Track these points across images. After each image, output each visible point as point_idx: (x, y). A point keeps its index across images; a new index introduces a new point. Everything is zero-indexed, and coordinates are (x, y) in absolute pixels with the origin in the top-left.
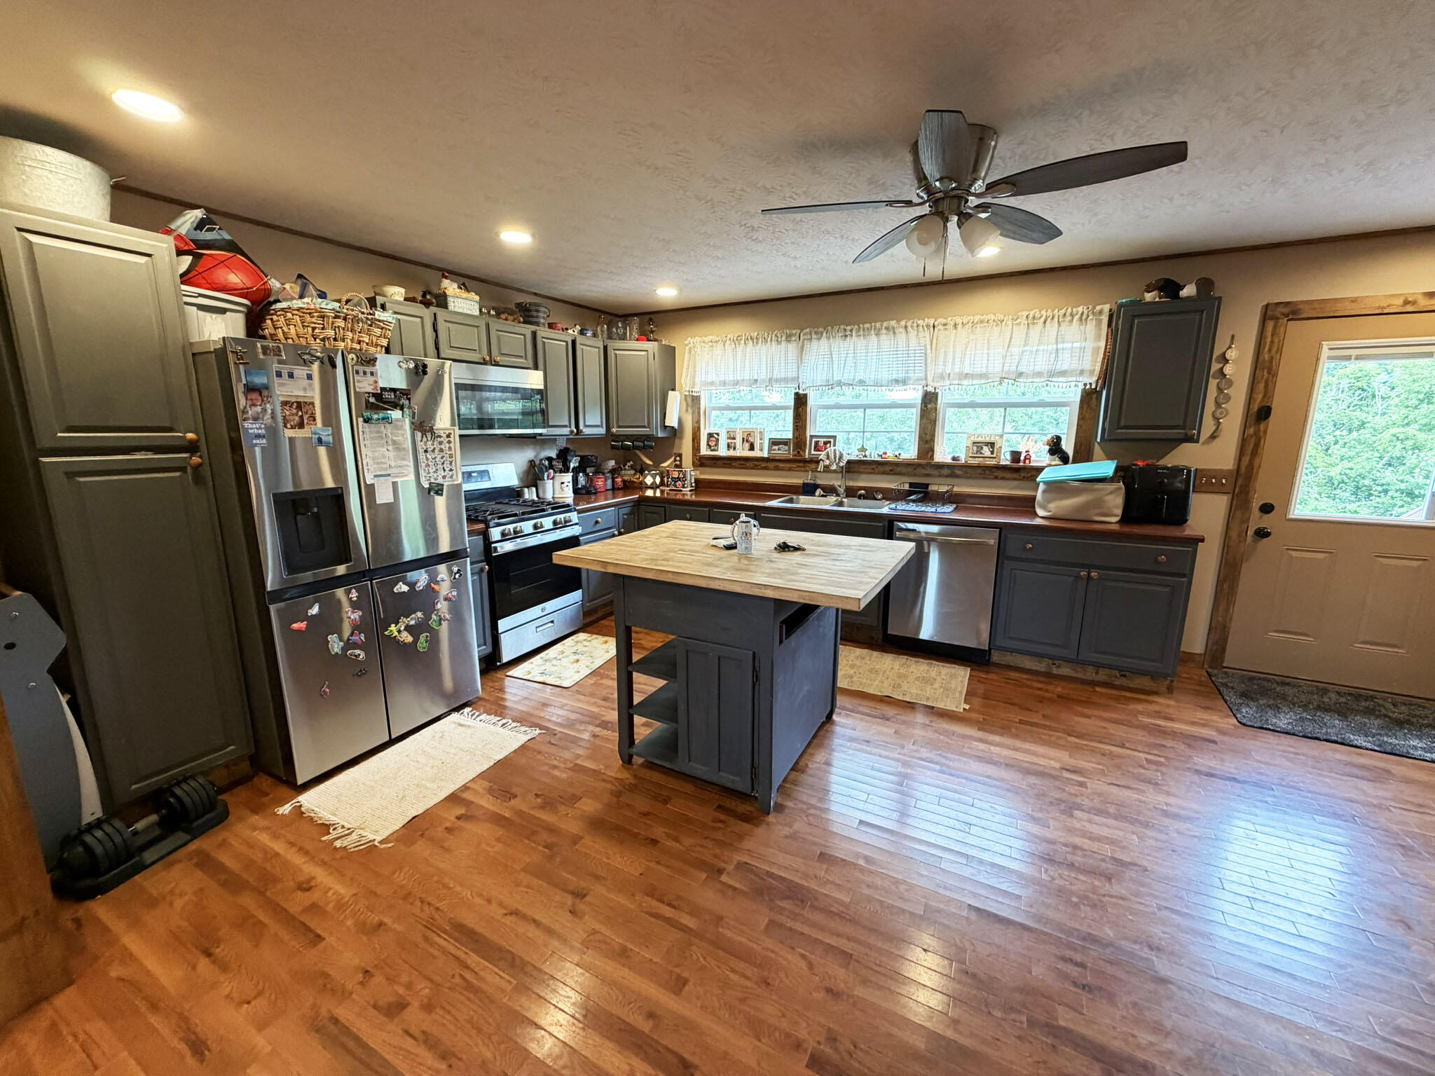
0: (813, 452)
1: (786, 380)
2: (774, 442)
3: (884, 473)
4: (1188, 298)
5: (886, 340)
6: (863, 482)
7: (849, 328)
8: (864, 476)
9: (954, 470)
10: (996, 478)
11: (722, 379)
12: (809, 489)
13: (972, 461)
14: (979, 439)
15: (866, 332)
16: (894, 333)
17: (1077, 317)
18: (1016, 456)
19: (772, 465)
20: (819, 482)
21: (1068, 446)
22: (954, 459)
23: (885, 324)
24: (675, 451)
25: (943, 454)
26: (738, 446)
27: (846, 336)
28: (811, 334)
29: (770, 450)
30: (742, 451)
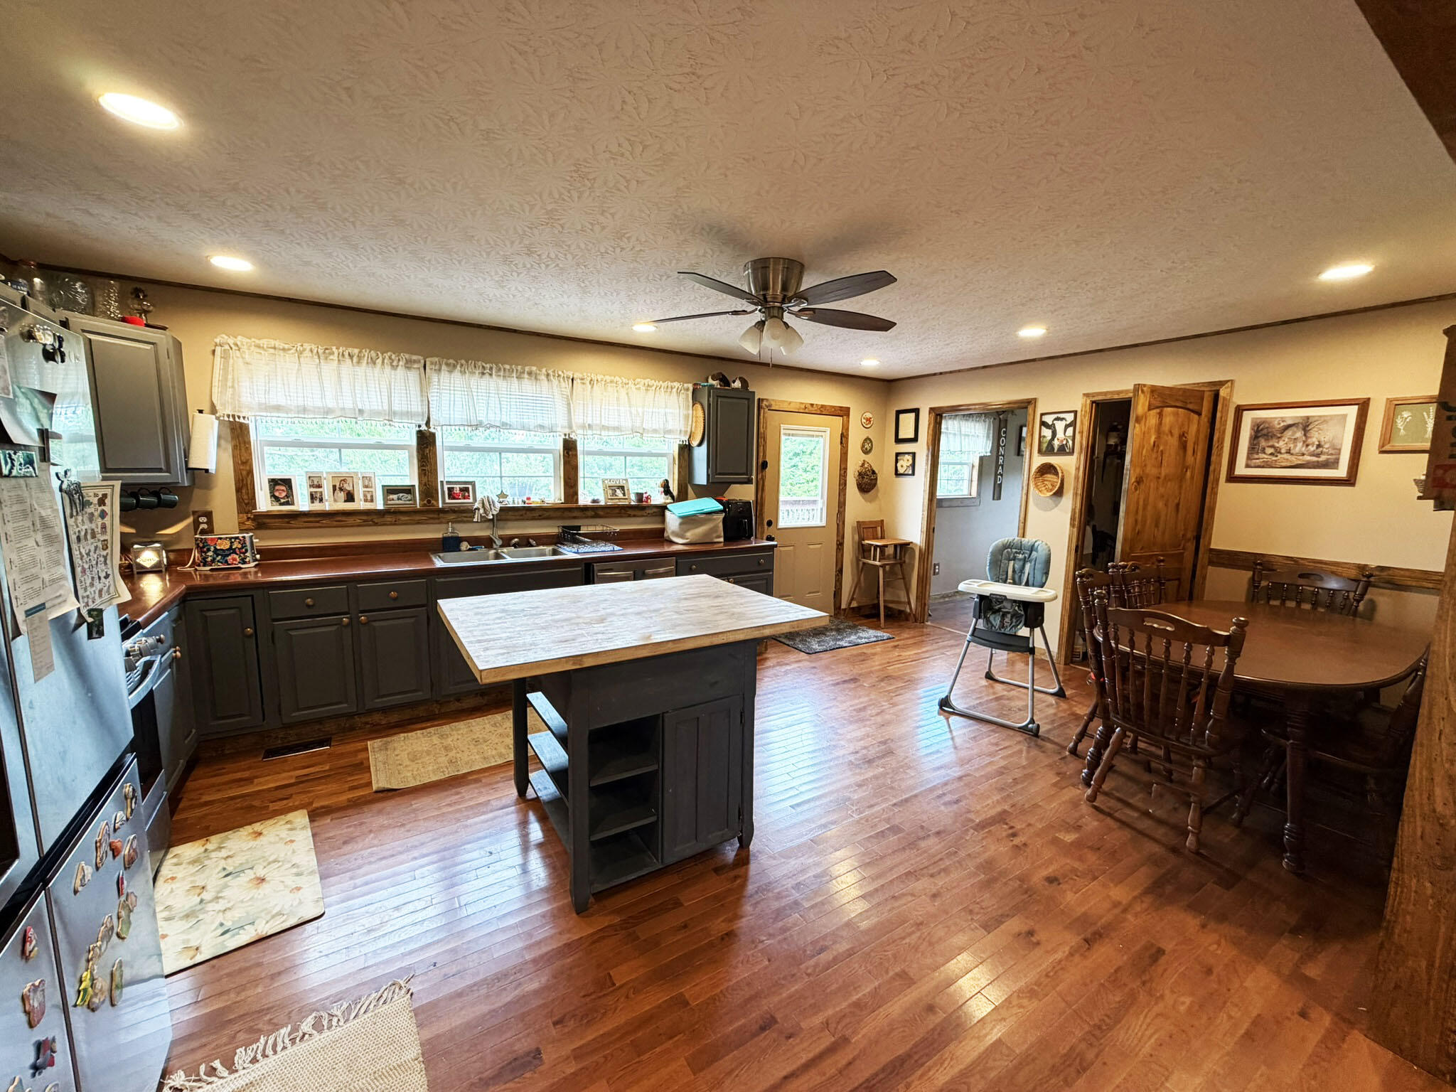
0: (447, 501)
1: (409, 414)
2: (390, 491)
3: (533, 519)
4: (737, 389)
5: (528, 386)
6: (513, 530)
7: (488, 366)
8: (510, 524)
9: (595, 511)
10: (629, 516)
11: (301, 403)
12: (451, 544)
13: (610, 503)
14: (612, 484)
15: (507, 374)
16: (536, 379)
17: (675, 390)
18: (640, 496)
19: (388, 519)
20: (461, 535)
21: (674, 489)
22: (594, 501)
23: (527, 369)
24: (195, 506)
25: (584, 499)
26: (326, 496)
27: (483, 374)
28: (440, 365)
29: (385, 500)
30: (332, 503)
